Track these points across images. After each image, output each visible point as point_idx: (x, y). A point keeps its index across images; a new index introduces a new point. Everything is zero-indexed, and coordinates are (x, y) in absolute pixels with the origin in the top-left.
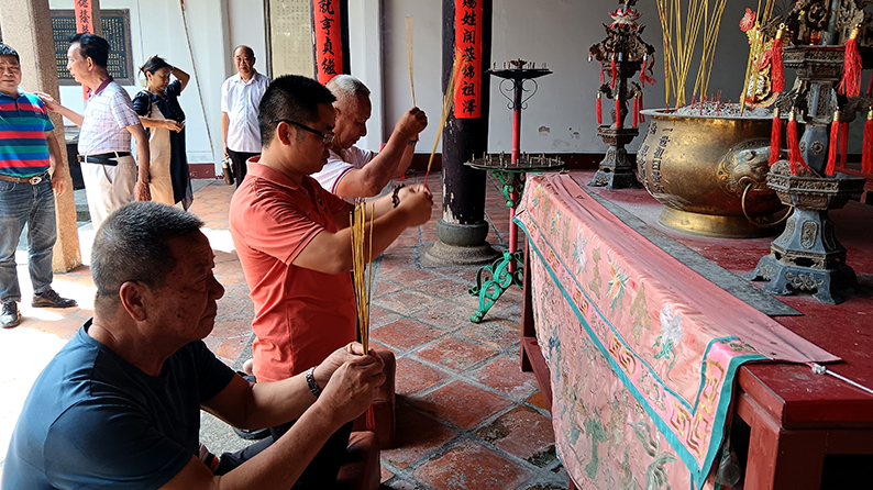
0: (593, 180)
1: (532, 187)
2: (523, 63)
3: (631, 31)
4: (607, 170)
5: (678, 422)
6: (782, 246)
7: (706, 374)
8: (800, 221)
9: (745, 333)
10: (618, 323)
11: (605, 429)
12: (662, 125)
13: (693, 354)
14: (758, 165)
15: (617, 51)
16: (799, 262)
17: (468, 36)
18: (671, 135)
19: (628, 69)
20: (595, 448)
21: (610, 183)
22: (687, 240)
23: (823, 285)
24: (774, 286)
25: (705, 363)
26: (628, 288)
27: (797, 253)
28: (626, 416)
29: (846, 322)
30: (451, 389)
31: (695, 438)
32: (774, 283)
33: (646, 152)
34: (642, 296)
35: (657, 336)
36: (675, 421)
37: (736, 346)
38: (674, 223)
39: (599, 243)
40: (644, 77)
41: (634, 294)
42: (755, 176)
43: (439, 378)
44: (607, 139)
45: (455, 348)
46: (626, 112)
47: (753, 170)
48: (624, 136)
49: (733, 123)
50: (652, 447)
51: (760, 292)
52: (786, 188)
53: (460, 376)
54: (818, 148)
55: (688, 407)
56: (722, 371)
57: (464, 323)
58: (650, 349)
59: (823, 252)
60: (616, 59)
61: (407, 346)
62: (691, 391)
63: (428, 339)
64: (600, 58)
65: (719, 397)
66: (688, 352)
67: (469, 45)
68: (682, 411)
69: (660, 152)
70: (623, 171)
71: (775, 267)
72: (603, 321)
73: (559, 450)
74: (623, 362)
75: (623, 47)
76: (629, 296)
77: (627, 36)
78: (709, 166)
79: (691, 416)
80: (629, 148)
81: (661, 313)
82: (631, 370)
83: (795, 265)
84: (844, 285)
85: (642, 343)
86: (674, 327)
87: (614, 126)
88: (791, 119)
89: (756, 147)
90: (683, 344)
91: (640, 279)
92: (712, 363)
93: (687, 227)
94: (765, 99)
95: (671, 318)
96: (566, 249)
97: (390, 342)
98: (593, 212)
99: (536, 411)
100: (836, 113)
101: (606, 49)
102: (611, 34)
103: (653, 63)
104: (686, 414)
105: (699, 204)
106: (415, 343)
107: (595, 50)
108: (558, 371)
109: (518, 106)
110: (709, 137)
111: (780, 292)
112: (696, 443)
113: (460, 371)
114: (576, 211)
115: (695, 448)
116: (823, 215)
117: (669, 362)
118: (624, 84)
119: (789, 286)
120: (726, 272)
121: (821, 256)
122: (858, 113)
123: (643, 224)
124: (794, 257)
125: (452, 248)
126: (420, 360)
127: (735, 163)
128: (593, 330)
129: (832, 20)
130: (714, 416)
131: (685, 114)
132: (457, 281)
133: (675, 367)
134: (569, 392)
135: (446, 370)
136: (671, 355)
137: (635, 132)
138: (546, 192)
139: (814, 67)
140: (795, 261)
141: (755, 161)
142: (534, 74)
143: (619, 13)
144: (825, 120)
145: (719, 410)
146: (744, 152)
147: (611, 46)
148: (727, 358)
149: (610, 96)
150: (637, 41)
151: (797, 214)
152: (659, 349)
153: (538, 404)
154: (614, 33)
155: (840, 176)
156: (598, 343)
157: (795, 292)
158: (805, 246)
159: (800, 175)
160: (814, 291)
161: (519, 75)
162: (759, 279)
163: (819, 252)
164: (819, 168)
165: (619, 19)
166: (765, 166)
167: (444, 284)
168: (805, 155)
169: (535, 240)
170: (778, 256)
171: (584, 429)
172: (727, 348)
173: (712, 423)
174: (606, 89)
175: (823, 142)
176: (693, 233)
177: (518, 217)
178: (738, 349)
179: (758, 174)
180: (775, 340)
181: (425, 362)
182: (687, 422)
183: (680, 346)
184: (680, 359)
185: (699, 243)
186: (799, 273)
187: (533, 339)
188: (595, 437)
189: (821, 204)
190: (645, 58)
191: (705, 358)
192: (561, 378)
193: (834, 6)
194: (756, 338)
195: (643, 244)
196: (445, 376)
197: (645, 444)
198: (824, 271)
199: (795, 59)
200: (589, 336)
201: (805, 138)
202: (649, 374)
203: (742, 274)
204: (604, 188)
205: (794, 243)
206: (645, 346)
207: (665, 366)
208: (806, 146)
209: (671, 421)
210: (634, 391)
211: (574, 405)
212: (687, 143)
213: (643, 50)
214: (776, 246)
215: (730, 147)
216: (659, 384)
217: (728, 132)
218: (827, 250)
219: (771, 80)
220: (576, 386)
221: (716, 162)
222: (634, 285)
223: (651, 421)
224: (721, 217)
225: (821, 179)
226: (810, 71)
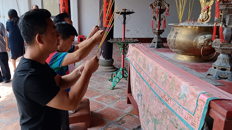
0: (150, 46)
1: (131, 48)
2: (126, 10)
4: (155, 43)
5: (187, 118)
6: (217, 65)
7: (198, 103)
8: (222, 57)
10: (165, 88)
11: (159, 121)
12: (175, 28)
13: (193, 97)
14: (206, 40)
15: (158, 6)
17: (107, 1)
18: (179, 31)
19: (161, 11)
20: (155, 126)
21: (156, 46)
22: (184, 63)
23: (230, 76)
24: (214, 77)
25: (198, 100)
26: (168, 78)
27: (222, 67)
28: (167, 116)
30: (106, 109)
31: (194, 123)
32: (214, 76)
33: (170, 37)
35: (179, 92)
36: (186, 118)
37: (208, 95)
38: (179, 58)
39: (157, 64)
40: (167, 14)
41: (171, 80)
42: (205, 44)
43: (102, 106)
44: (155, 33)
45: (106, 97)
46: (161, 25)
47: (205, 42)
48: (160, 32)
49: (198, 27)
50: (177, 126)
51: (210, 79)
52: (219, 47)
53: (109, 106)
54: (229, 35)
55: (191, 113)
56: (204, 102)
57: (108, 90)
58: (177, 96)
59: (230, 66)
60: (158, 8)
61: (91, 97)
62: (193, 108)
63: (98, 95)
64: (152, 8)
65: (203, 110)
66: (191, 97)
67: (108, 4)
68: (189, 114)
69: (175, 37)
70: (160, 43)
71: (214, 71)
72: (159, 88)
73: (142, 127)
74: (167, 100)
75: (160, 5)
76: (169, 81)
77: (161, 1)
78: (190, 41)
79: (193, 116)
80: (162, 36)
81: (181, 85)
82: (170, 103)
83: (220, 71)
86: (186, 89)
87: (157, 29)
88: (221, 26)
89: (205, 35)
90: (189, 95)
91: (173, 75)
92: (201, 100)
93: (183, 60)
94: (206, 20)
95: (184, 87)
96: (144, 67)
98: (153, 55)
99: (133, 116)
101: (155, 5)
102: (156, 1)
103: (169, 9)
104: (190, 115)
105: (187, 52)
106: (94, 96)
107: (151, 5)
108: (141, 104)
109: (124, 23)
110: (190, 32)
112: (195, 124)
113: (109, 104)
114: (148, 55)
115: (194, 126)
116: (229, 55)
117: (184, 100)
118: (160, 16)
119: (219, 77)
120: (198, 73)
121: (229, 67)
123: (169, 59)
124: (220, 68)
125: (103, 67)
126: (96, 101)
127: (199, 40)
128: (155, 91)
130: (201, 116)
131: (183, 25)
132: (105, 77)
133: (187, 101)
134: (145, 110)
135: (104, 104)
136: (185, 98)
137: (163, 31)
138: (137, 49)
141: (205, 39)
142: (129, 13)
144: (231, 26)
145: (203, 114)
146: (202, 36)
147: (156, 4)
148: (206, 99)
149: (156, 20)
150: (164, 3)
151: (221, 55)
152: (180, 96)
153: (133, 113)
156: (157, 95)
157: (221, 78)
158: (224, 65)
159: (223, 43)
160: (227, 78)
161: (125, 13)
162: (209, 75)
163: (228, 67)
164: (229, 41)
166: (209, 41)
167: (101, 78)
168: (224, 37)
169: (133, 64)
170: (215, 68)
171: (151, 120)
172: (205, 96)
173: (200, 118)
174: (154, 18)
175: (230, 33)
176: (185, 61)
177: (127, 57)
178: (209, 96)
179: (206, 43)
180: (219, 93)
181: (97, 101)
182: (191, 118)
183: (188, 95)
184: (188, 99)
185: (187, 64)
186: (222, 73)
187: (130, 94)
188: (155, 123)
189: (229, 52)
190: (167, 8)
191: (198, 98)
192: (142, 106)
194: (213, 92)
195: (171, 64)
196: (104, 106)
197: (174, 125)
198: (230, 72)
199: (222, 7)
200: (153, 93)
201: (225, 32)
202: (177, 104)
203: (203, 73)
204: (154, 48)
205: (220, 64)
206: (175, 95)
207: (183, 101)
208: (225, 34)
209: (185, 118)
210: (171, 109)
211: (147, 114)
212: (184, 34)
213: (166, 5)
214: (214, 65)
215: (197, 35)
216: (180, 107)
217: (196, 30)
218: (231, 66)
219: (208, 15)
220: (148, 108)
221: (193, 40)
222: (170, 77)
223: (177, 118)
224: (193, 57)
225: (229, 44)
226: (227, 11)
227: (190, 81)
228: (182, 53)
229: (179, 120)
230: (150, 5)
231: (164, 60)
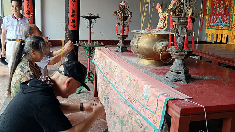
0: (116, 50)
1: (98, 52)
2: (92, 14)
3: (125, 7)
4: (119, 47)
6: (173, 69)
7: (158, 103)
8: (177, 62)
9: (167, 92)
10: (130, 91)
11: (125, 122)
12: (137, 35)
13: (154, 98)
14: (164, 47)
15: (122, 13)
16: (178, 73)
17: (73, 5)
18: (140, 38)
19: (125, 18)
20: (122, 128)
21: (120, 51)
22: (146, 67)
23: (184, 79)
24: (171, 79)
25: (158, 101)
26: (133, 81)
27: (177, 70)
28: (132, 118)
29: (191, 88)
30: (73, 114)
31: (156, 121)
32: (171, 78)
33: (133, 43)
34: (137, 83)
35: (143, 94)
36: (149, 117)
37: (166, 95)
38: (141, 62)
39: (122, 68)
40: (130, 21)
41: (135, 83)
42: (163, 49)
44: (119, 38)
45: (72, 102)
46: (124, 30)
47: (163, 48)
48: (124, 37)
49: (156, 35)
50: (141, 125)
51: (168, 81)
52: (174, 53)
54: (181, 43)
55: (153, 113)
56: (163, 102)
58: (141, 98)
59: (183, 70)
60: (122, 15)
62: (154, 108)
63: (63, 100)
64: (117, 15)
65: (162, 109)
66: (153, 98)
67: (73, 8)
68: (151, 114)
69: (137, 43)
70: (124, 47)
71: (171, 74)
72: (124, 91)
73: (109, 130)
74: (131, 102)
75: (123, 12)
76: (133, 83)
77: (125, 9)
78: (151, 47)
79: (154, 115)
81: (144, 87)
82: (134, 104)
83: (176, 74)
84: (189, 78)
85: (138, 96)
86: (148, 91)
87: (121, 34)
88: (175, 35)
89: (163, 42)
90: (151, 96)
91: (136, 79)
92: (160, 100)
93: (145, 63)
95: (147, 89)
96: (111, 70)
98: (118, 59)
99: (99, 119)
100: (186, 34)
102: (120, 8)
103: (131, 17)
104: (152, 115)
105: (150, 57)
107: (116, 12)
108: (108, 106)
109: (90, 27)
110: (150, 39)
111: (173, 81)
112: (156, 122)
114: (113, 59)
115: (156, 124)
116: (183, 60)
117: (147, 101)
118: (124, 22)
119: (175, 79)
120: (158, 76)
121: (183, 71)
122: (191, 34)
123: (133, 63)
127: (158, 46)
128: (121, 93)
129: (184, 10)
130: (161, 114)
131: (144, 32)
133: (149, 102)
134: (112, 112)
136: (147, 99)
137: (127, 36)
138: (103, 54)
139: (180, 22)
140: (176, 72)
141: (163, 45)
142: (95, 18)
143: (122, 2)
144: (183, 36)
145: (163, 113)
146: (160, 43)
147: (120, 11)
148: (164, 99)
149: (120, 26)
150: (127, 10)
151: (176, 60)
152: (143, 98)
154: (121, 8)
155: (187, 50)
156: (123, 97)
157: (177, 81)
159: (177, 50)
160: (182, 80)
161: (90, 18)
163: (182, 70)
164: (182, 48)
165: (122, 4)
166: (167, 47)
168: (178, 44)
169: (100, 68)
170: (172, 71)
171: (118, 123)
172: (164, 96)
173: (161, 116)
174: (119, 24)
175: (182, 41)
176: (147, 65)
177: (94, 61)
178: (167, 96)
180: (175, 93)
182: (153, 117)
183: (150, 96)
184: (150, 100)
185: (149, 68)
186: (177, 76)
187: (97, 98)
188: (122, 125)
189: (183, 58)
190: (130, 15)
191: (158, 99)
192: (109, 109)
193: (184, 7)
194: (170, 93)
195: (134, 68)
198: (184, 75)
199: (175, 20)
200: (119, 95)
201: (178, 40)
202: (140, 105)
203: (162, 76)
204: (119, 52)
205: (176, 68)
207: (146, 102)
208: (178, 42)
209: (148, 117)
210: (135, 110)
211: (114, 116)
212: (145, 40)
213: (129, 13)
214: (171, 69)
215: (156, 41)
216: (144, 107)
217: (155, 37)
218: (184, 69)
219: (165, 23)
220: (115, 110)
221: (153, 44)
222: (134, 80)
223: (141, 118)
224: (154, 61)
225: (182, 51)
226: (179, 23)
227: (151, 84)
228: (143, 57)
229: (143, 119)
231: (128, 64)
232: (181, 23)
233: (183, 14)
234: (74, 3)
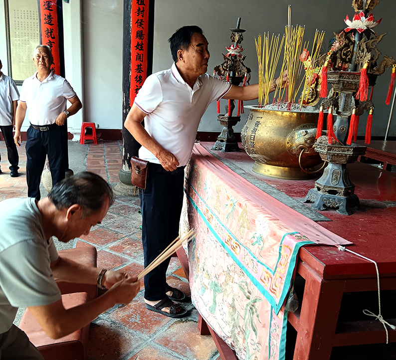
0: (214, 147)
3: (238, 59)
4: (222, 141)
5: (265, 279)
6: (321, 183)
7: (281, 252)
8: (331, 170)
9: (302, 230)
10: (231, 226)
11: (221, 286)
12: (256, 115)
13: (275, 242)
14: (309, 139)
15: (230, 70)
16: (330, 192)
17: (139, 57)
18: (261, 121)
19: (235, 82)
20: (215, 297)
21: (224, 148)
22: (268, 181)
23: (342, 205)
24: (316, 205)
25: (281, 247)
26: (237, 207)
27: (330, 187)
28: (234, 278)
29: (354, 224)
30: (130, 267)
31: (274, 287)
32: (316, 204)
33: (246, 130)
34: (245, 211)
35: (254, 233)
36: (263, 279)
37: (298, 237)
38: (261, 171)
39: (220, 182)
41: (240, 210)
42: (307, 145)
43: (122, 261)
44: (223, 122)
45: (131, 244)
46: (234, 107)
47: (306, 142)
48: (233, 121)
49: (295, 114)
50: (249, 294)
51: (309, 209)
52: (325, 151)
53: (135, 261)
54: (343, 129)
55: (271, 271)
56: (291, 250)
57: (136, 230)
58: (250, 240)
59: (343, 187)
60: (229, 75)
61: (103, 244)
62: (273, 262)
63: (115, 239)
64: (220, 74)
65: (288, 264)
66: (272, 241)
67: (139, 63)
68: (267, 273)
69: (255, 130)
70: (231, 142)
71: (317, 195)
72: (221, 226)
73: (193, 299)
74: (233, 248)
75: (233, 68)
76: (237, 211)
77: (236, 62)
78: (281, 139)
79: (272, 276)
80: (235, 129)
81: (256, 220)
82: (238, 253)
83: (328, 194)
84: (353, 205)
85: (244, 237)
86: (264, 227)
87: (227, 115)
88: (330, 112)
89: (308, 128)
91: (243, 202)
92: (285, 246)
93: (267, 174)
94: (312, 102)
95: (262, 223)
96: (200, 186)
97: (92, 241)
98: (215, 165)
99: (179, 279)
100: (354, 110)
101: (223, 68)
102: (226, 60)
103: (250, 79)
104: (269, 274)
105: (276, 161)
106: (107, 242)
107: (217, 69)
108: (193, 256)
110: (282, 122)
111: (319, 209)
112: (275, 290)
113: (135, 257)
114: (206, 164)
115: (274, 293)
116: (343, 166)
117: (260, 247)
119: (324, 205)
120: (290, 198)
121: (342, 189)
122: (365, 110)
123: (243, 172)
124: (328, 189)
125: (128, 187)
126: (111, 252)
127: (296, 137)
128: (216, 231)
129: (354, 57)
130: (286, 275)
131: (269, 109)
132: (131, 206)
133: (264, 249)
134: (200, 268)
135: (126, 257)
136: (262, 243)
137: (238, 119)
139: (343, 83)
140: (328, 192)
141: (307, 136)
143: (232, 48)
144: (348, 114)
145: (289, 272)
146: (301, 131)
147: (227, 67)
148: (294, 244)
150: (241, 65)
151: (330, 166)
152: (255, 240)
153: (180, 275)
154: (228, 59)
155: (354, 145)
157: (327, 208)
158: (333, 184)
159: (333, 144)
160: (338, 208)
162: (308, 202)
163: (341, 187)
164: (343, 140)
165: (231, 51)
166: (313, 139)
167: (123, 208)
168: (336, 133)
170: (319, 189)
171: (208, 287)
172: (293, 238)
173: (284, 279)
175: (346, 125)
176: (271, 177)
178: (299, 238)
179: (308, 144)
180: (319, 233)
181: (114, 253)
182: (270, 279)
183: (267, 237)
184: (267, 245)
185: (274, 182)
186: (330, 198)
188: (215, 291)
189: (343, 161)
190: (245, 76)
191: (281, 244)
192: (195, 259)
193: (355, 50)
194: (309, 233)
195: (244, 182)
196: (126, 260)
197: (246, 293)
198: (343, 197)
199: (333, 78)
200: (213, 235)
201: (337, 124)
202: (249, 254)
203: (299, 199)
204: (221, 151)
205: (328, 182)
206: (246, 238)
207: (258, 249)
208: (337, 128)
209: (261, 279)
210: (239, 264)
211: (203, 274)
212: (270, 126)
213: (245, 70)
214: (318, 183)
215: (293, 128)
216: (254, 259)
217: (292, 119)
218: (345, 186)
219: (317, 91)
220: (204, 263)
221: (285, 137)
222: (240, 205)
223: (248, 281)
224: (287, 168)
225: (345, 146)
226: (341, 86)
227: (271, 213)
228: (266, 161)
229: (252, 283)
230: (215, 69)
231: (233, 174)
232: (346, 87)
233: (350, 66)
234: (141, 52)
